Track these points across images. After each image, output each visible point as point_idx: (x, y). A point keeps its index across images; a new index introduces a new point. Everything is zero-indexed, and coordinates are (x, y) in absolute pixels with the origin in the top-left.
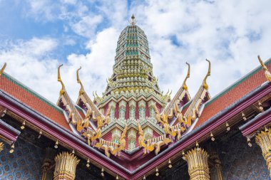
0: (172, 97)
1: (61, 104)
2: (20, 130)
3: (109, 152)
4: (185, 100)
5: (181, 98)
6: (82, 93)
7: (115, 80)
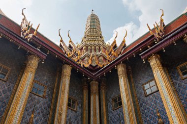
0: (110, 45)
1: (61, 46)
2: (47, 54)
3: (83, 65)
4: (115, 46)
5: (114, 46)
6: (71, 42)
7: (85, 38)
